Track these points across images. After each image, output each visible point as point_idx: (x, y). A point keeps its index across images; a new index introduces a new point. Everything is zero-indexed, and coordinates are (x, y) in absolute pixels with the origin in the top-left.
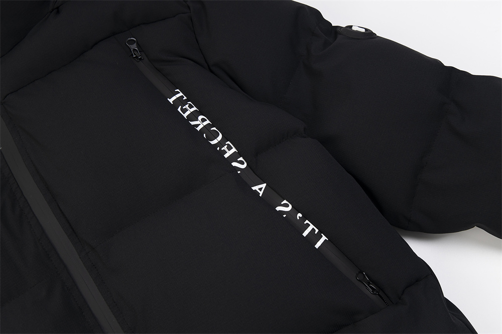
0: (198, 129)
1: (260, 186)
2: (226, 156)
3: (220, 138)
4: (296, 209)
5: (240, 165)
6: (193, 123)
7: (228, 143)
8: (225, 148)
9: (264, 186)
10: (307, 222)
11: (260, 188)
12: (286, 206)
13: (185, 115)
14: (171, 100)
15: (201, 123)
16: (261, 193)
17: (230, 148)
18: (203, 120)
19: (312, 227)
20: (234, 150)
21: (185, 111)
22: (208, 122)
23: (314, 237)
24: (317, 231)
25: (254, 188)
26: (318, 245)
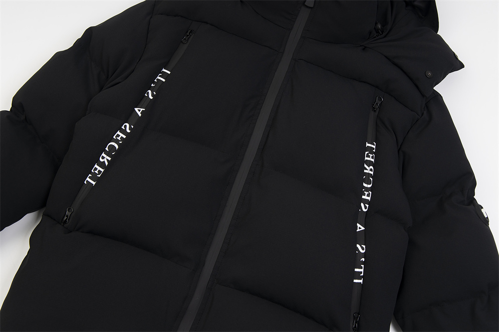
0: (365, 171)
1: (361, 227)
2: (363, 197)
3: (369, 186)
4: (365, 255)
5: (364, 208)
6: (365, 166)
7: (370, 192)
8: (367, 193)
9: (363, 228)
10: (363, 266)
11: (360, 228)
12: (363, 249)
13: (366, 158)
14: (368, 145)
15: (369, 170)
16: (358, 230)
17: (368, 195)
18: (371, 170)
19: (362, 270)
20: (369, 198)
21: (368, 156)
22: (372, 173)
23: (358, 276)
24: (362, 275)
25: (358, 224)
26: (355, 281)
